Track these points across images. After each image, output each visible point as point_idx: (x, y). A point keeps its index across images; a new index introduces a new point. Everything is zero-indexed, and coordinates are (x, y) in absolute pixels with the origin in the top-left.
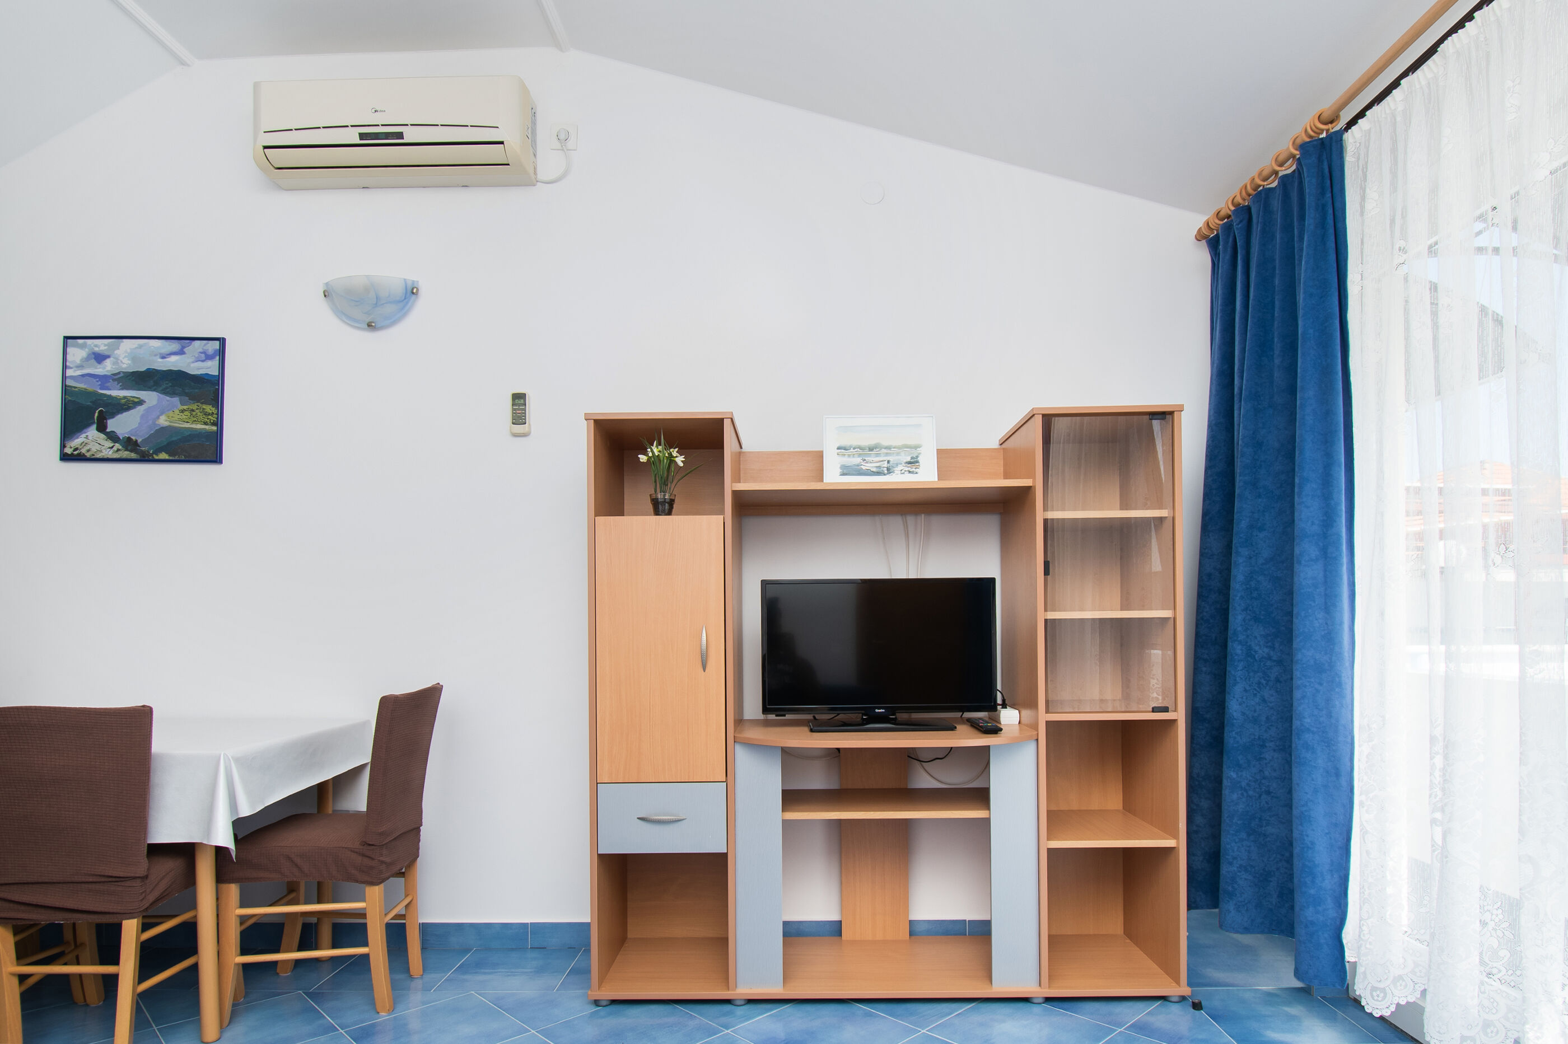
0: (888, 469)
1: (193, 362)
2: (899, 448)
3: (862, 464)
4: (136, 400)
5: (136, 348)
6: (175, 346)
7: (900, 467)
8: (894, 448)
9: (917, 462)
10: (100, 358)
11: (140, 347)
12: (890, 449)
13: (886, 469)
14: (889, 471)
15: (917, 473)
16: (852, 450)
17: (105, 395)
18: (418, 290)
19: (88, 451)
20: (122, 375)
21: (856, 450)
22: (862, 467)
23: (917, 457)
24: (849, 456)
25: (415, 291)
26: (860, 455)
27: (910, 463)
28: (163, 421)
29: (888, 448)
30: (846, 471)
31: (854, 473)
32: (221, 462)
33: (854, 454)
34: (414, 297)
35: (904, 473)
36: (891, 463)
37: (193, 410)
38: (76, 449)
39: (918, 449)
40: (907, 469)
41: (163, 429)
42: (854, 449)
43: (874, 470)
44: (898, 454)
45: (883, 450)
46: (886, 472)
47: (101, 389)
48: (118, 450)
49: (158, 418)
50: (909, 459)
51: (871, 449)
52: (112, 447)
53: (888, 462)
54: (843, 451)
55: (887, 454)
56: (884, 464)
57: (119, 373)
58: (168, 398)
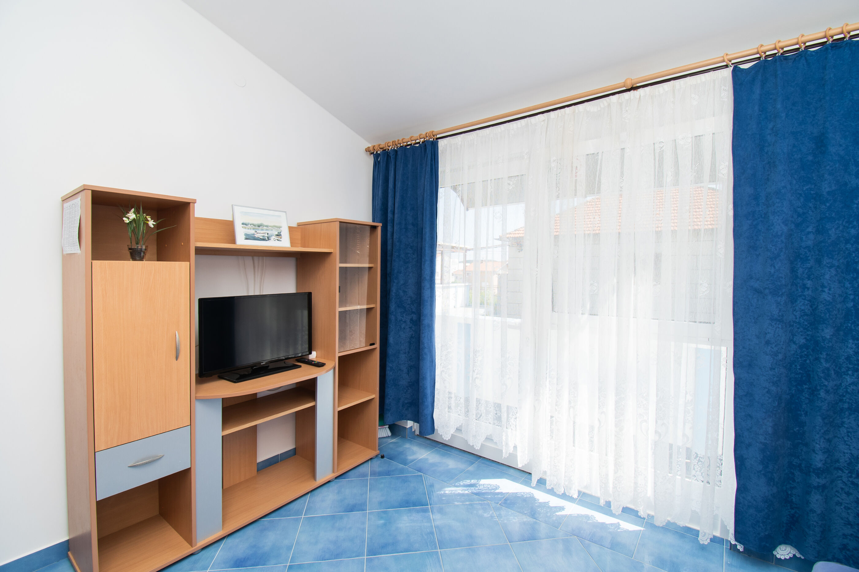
0: (268, 238)
2: (272, 227)
3: (255, 234)
7: (273, 237)
8: (270, 227)
9: (281, 235)
12: (268, 227)
13: (267, 237)
14: (269, 239)
15: (281, 241)
16: (249, 226)
21: (251, 226)
22: (255, 235)
23: (281, 232)
24: (248, 229)
26: (254, 229)
27: (277, 235)
29: (267, 226)
30: (248, 237)
31: (252, 238)
33: (251, 228)
35: (275, 240)
36: (269, 234)
39: (281, 228)
40: (277, 238)
42: (251, 225)
43: (261, 237)
44: (272, 230)
45: (265, 227)
46: (267, 239)
50: (277, 233)
51: (259, 226)
53: (268, 234)
54: (245, 225)
55: (267, 230)
56: (266, 235)
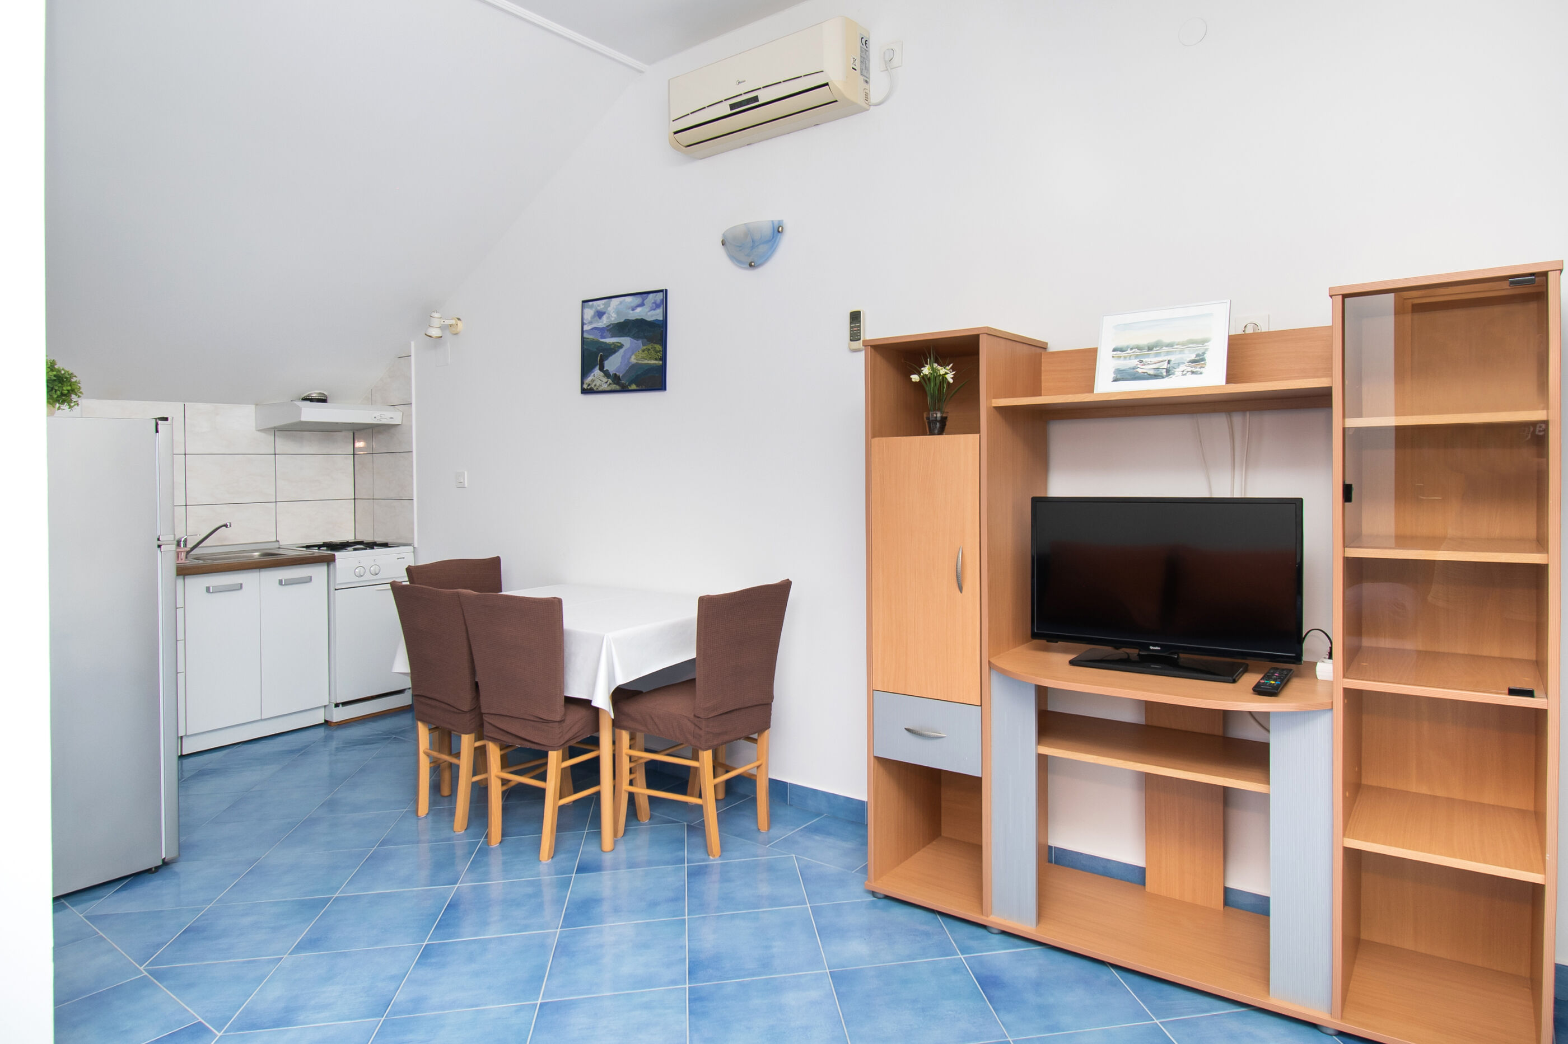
0: (1168, 371)
1: (649, 311)
2: (1183, 344)
3: (1139, 366)
4: (619, 345)
5: (619, 304)
6: (637, 300)
7: (1182, 368)
8: (1177, 345)
9: (1203, 360)
10: (600, 314)
11: (621, 303)
12: (1172, 346)
13: (1165, 370)
14: (1169, 372)
15: (1201, 373)
16: (1129, 351)
17: (603, 342)
18: (782, 228)
19: (595, 386)
20: (612, 326)
21: (1133, 350)
22: (1138, 370)
23: (1204, 353)
24: (1125, 358)
25: (780, 229)
26: (1137, 356)
27: (1194, 361)
28: (633, 360)
29: (1170, 345)
30: (1121, 376)
31: (1129, 377)
32: (665, 389)
33: (1130, 356)
34: (779, 234)
35: (1185, 375)
36: (1172, 363)
37: (649, 350)
38: (589, 385)
39: (1206, 344)
40: (1190, 369)
41: (634, 365)
42: (1131, 349)
43: (1152, 372)
44: (1181, 352)
45: (1164, 348)
46: (1165, 374)
47: (602, 338)
48: (610, 384)
49: (631, 357)
50: (1193, 357)
51: (1150, 349)
52: (606, 382)
53: (1169, 362)
54: (1119, 352)
55: (1168, 353)
56: (1163, 365)
57: (610, 325)
58: (635, 341)
